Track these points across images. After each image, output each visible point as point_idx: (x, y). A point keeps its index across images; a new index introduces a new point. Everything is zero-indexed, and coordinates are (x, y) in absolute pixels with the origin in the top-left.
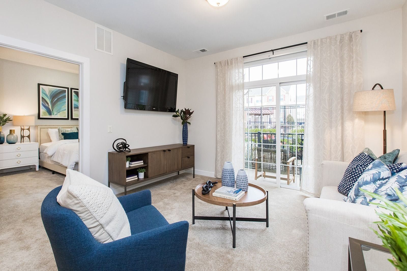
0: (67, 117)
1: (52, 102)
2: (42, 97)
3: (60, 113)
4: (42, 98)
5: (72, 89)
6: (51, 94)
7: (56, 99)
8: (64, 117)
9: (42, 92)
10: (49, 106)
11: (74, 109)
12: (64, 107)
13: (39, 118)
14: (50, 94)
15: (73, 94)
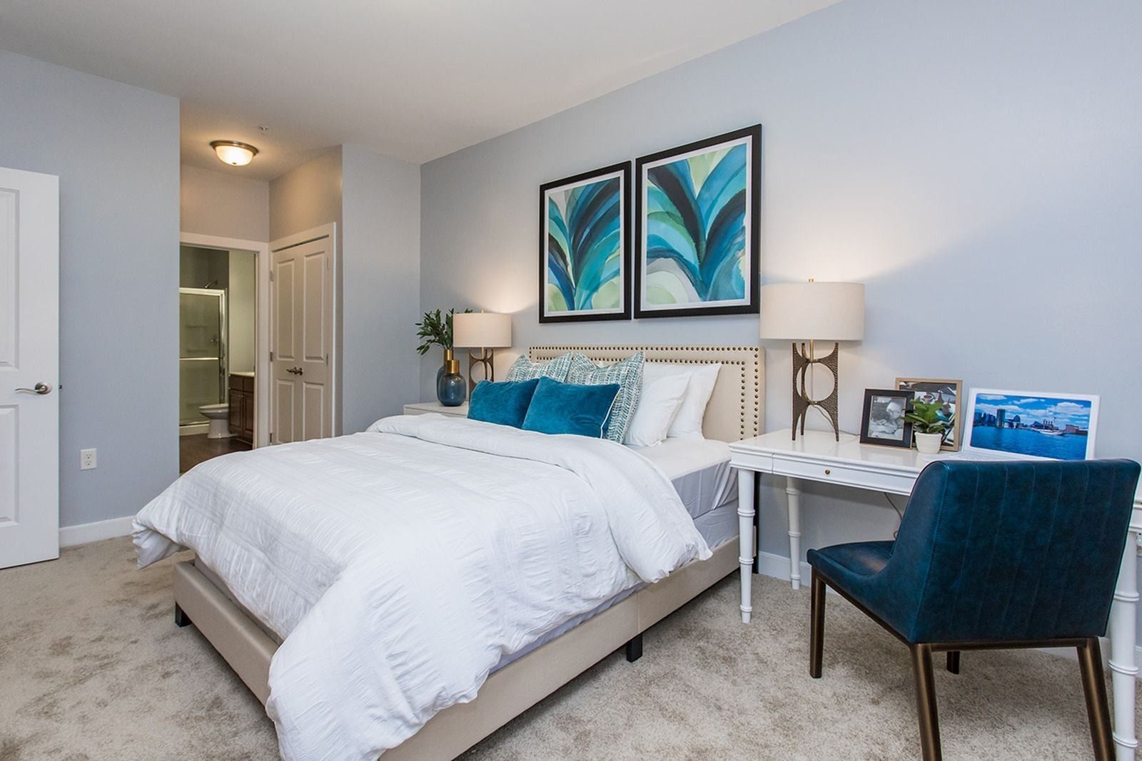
0: (621, 310)
1: (573, 248)
2: (549, 234)
3: (600, 289)
4: (551, 238)
5: (641, 161)
6: (572, 216)
7: (588, 230)
8: (613, 306)
9: (550, 218)
10: (566, 265)
11: (648, 264)
12: (614, 258)
13: (543, 320)
14: (569, 216)
15: (647, 183)
